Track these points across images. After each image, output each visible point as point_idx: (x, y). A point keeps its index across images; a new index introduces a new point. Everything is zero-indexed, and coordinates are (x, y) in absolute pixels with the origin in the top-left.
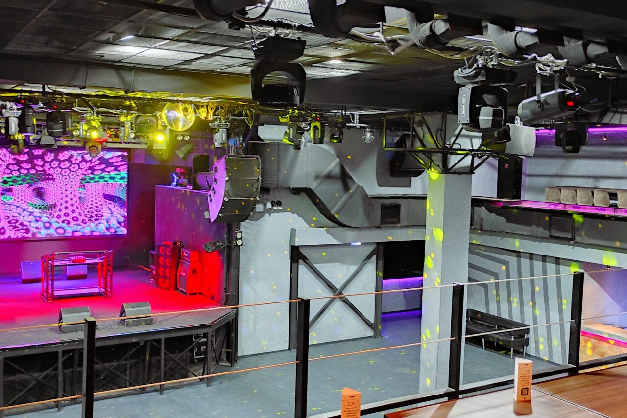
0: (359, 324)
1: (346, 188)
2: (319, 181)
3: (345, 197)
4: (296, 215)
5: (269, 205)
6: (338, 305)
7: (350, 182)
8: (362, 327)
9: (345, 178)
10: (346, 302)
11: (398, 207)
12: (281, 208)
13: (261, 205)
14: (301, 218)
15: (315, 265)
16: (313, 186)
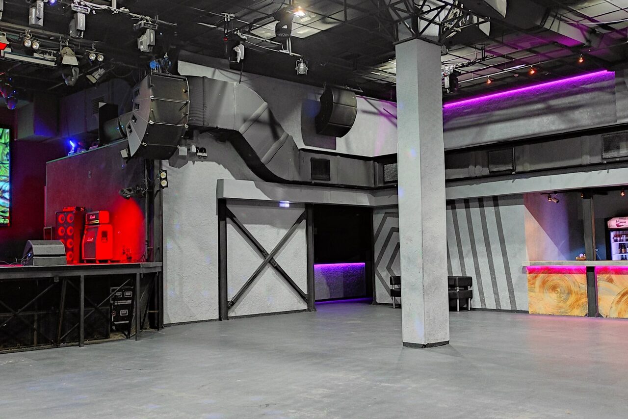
0: (291, 295)
1: (276, 137)
2: (247, 124)
3: (275, 146)
4: (221, 166)
5: (194, 149)
6: (269, 271)
7: (279, 130)
8: (295, 299)
9: (273, 125)
10: (278, 269)
11: (327, 163)
12: (205, 155)
13: (184, 147)
14: (227, 170)
15: (244, 225)
16: (241, 129)
